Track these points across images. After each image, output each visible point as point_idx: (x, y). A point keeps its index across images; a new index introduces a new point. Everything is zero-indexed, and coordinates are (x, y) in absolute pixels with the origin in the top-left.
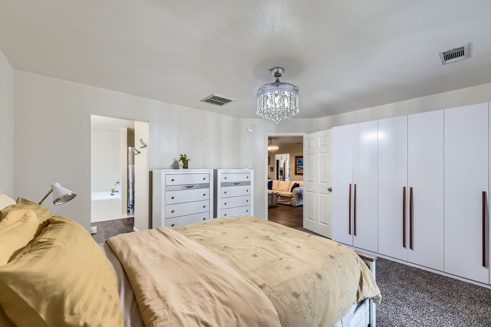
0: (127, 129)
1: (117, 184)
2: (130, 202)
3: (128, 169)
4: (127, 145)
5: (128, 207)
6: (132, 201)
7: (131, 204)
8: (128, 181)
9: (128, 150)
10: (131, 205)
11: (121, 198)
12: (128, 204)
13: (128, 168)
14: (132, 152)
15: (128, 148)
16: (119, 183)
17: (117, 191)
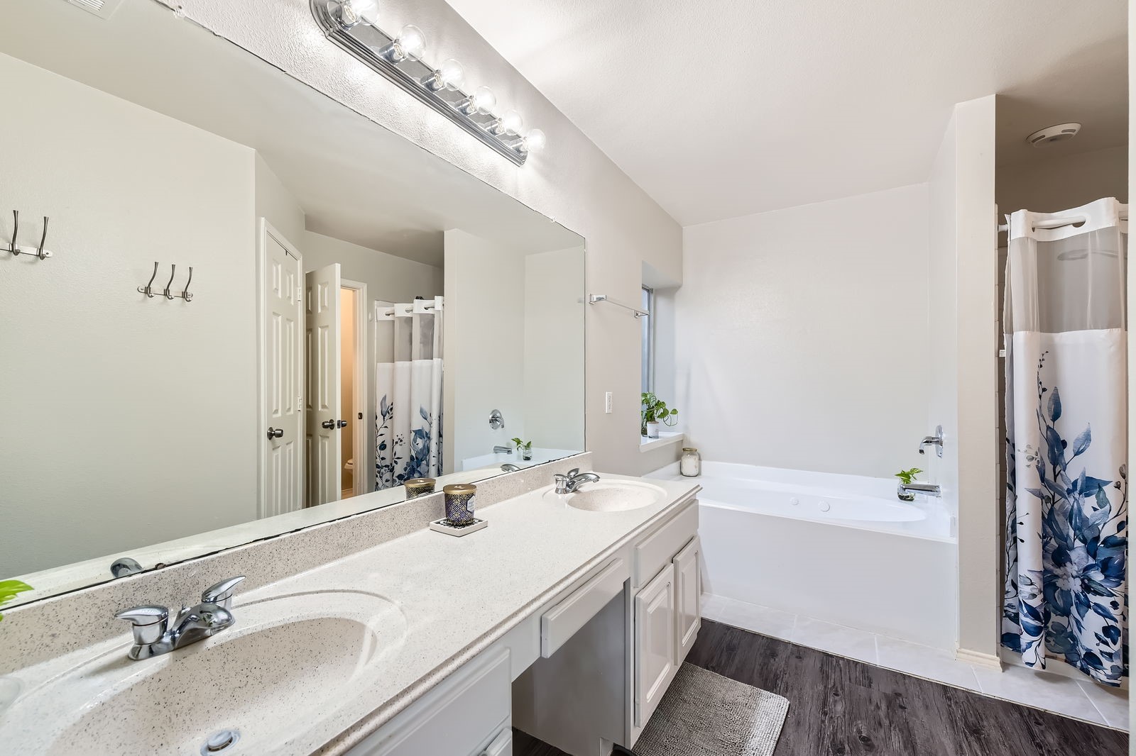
0: (999, 99)
1: (926, 448)
2: (1025, 590)
3: (1001, 361)
4: (992, 209)
5: (1007, 613)
6: (1038, 584)
7: (1035, 603)
8: (1005, 442)
9: (1003, 239)
10: (1033, 612)
11: (955, 541)
12: (1002, 593)
13: (1004, 353)
14: (1032, 249)
15: (1002, 221)
16: (939, 442)
17: (930, 489)
